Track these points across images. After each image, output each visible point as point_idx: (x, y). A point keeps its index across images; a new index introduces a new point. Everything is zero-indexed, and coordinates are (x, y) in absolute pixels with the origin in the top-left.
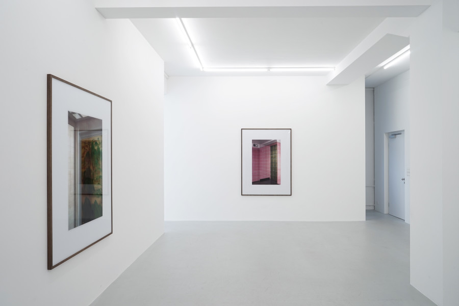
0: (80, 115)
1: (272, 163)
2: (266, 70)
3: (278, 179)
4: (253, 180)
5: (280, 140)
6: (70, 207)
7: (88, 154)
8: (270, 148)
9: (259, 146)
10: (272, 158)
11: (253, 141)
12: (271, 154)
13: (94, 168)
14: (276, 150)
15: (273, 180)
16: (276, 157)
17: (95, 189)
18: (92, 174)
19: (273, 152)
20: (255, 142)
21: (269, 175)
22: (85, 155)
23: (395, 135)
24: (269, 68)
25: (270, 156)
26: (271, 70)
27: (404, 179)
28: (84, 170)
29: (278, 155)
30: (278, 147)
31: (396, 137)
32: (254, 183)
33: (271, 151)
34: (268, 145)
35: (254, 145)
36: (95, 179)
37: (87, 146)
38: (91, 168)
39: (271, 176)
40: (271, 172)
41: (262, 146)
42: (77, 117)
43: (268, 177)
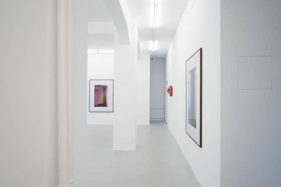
1: (104, 96)
2: (97, 52)
3: (107, 104)
4: (95, 104)
5: (108, 85)
8: (103, 89)
9: (98, 88)
10: (104, 94)
11: (95, 86)
12: (104, 92)
14: (106, 90)
15: (104, 104)
16: (106, 93)
19: (105, 91)
20: (96, 86)
21: (102, 102)
26: (99, 52)
29: (107, 92)
30: (107, 88)
32: (95, 106)
33: (104, 90)
35: (96, 88)
39: (103, 103)
40: (104, 101)
41: (99, 88)
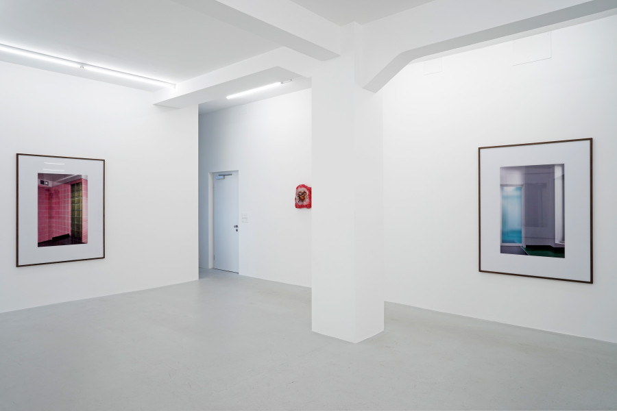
1: (73, 210)
2: (78, 66)
3: (83, 235)
4: (39, 239)
5: (87, 176)
8: (70, 187)
9: (50, 184)
10: (73, 202)
11: (40, 175)
12: (73, 197)
14: (79, 190)
15: (76, 237)
16: (80, 202)
19: (76, 194)
20: (43, 177)
23: (224, 175)
24: (83, 64)
25: (70, 199)
26: (86, 68)
27: (237, 226)
29: (84, 198)
30: (83, 185)
31: (224, 178)
32: (41, 244)
33: (73, 191)
34: (67, 183)
35: (42, 182)
39: (72, 231)
40: (73, 225)
41: (56, 183)
43: (66, 233)
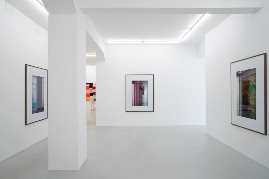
0: (241, 71)
6: (237, 107)
7: (246, 87)
13: (249, 93)
17: (250, 104)
18: (248, 96)
22: (244, 88)
28: (243, 94)
36: (250, 99)
37: (245, 84)
38: (248, 93)
42: (240, 73)
